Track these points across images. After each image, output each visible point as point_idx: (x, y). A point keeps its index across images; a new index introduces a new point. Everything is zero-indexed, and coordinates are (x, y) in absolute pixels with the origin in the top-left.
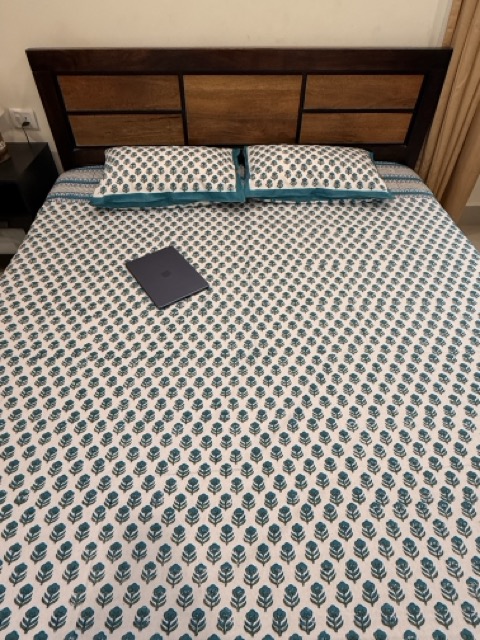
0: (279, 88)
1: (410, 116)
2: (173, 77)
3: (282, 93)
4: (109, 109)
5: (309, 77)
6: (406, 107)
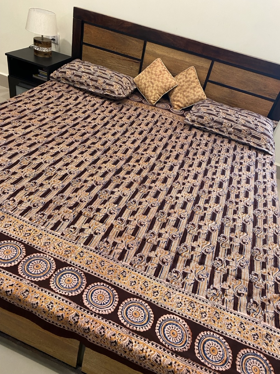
1: (273, 103)
2: (141, 40)
3: (198, 67)
5: (215, 63)
6: (270, 98)
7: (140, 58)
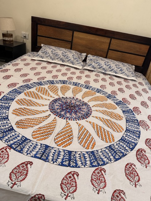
0: (103, 41)
1: (144, 58)
2: (71, 31)
3: (103, 42)
4: (50, 37)
5: (112, 39)
6: (143, 55)
7: (71, 40)
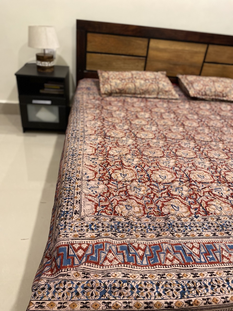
0: (195, 50)
4: (109, 52)
5: (210, 45)
7: (145, 54)
